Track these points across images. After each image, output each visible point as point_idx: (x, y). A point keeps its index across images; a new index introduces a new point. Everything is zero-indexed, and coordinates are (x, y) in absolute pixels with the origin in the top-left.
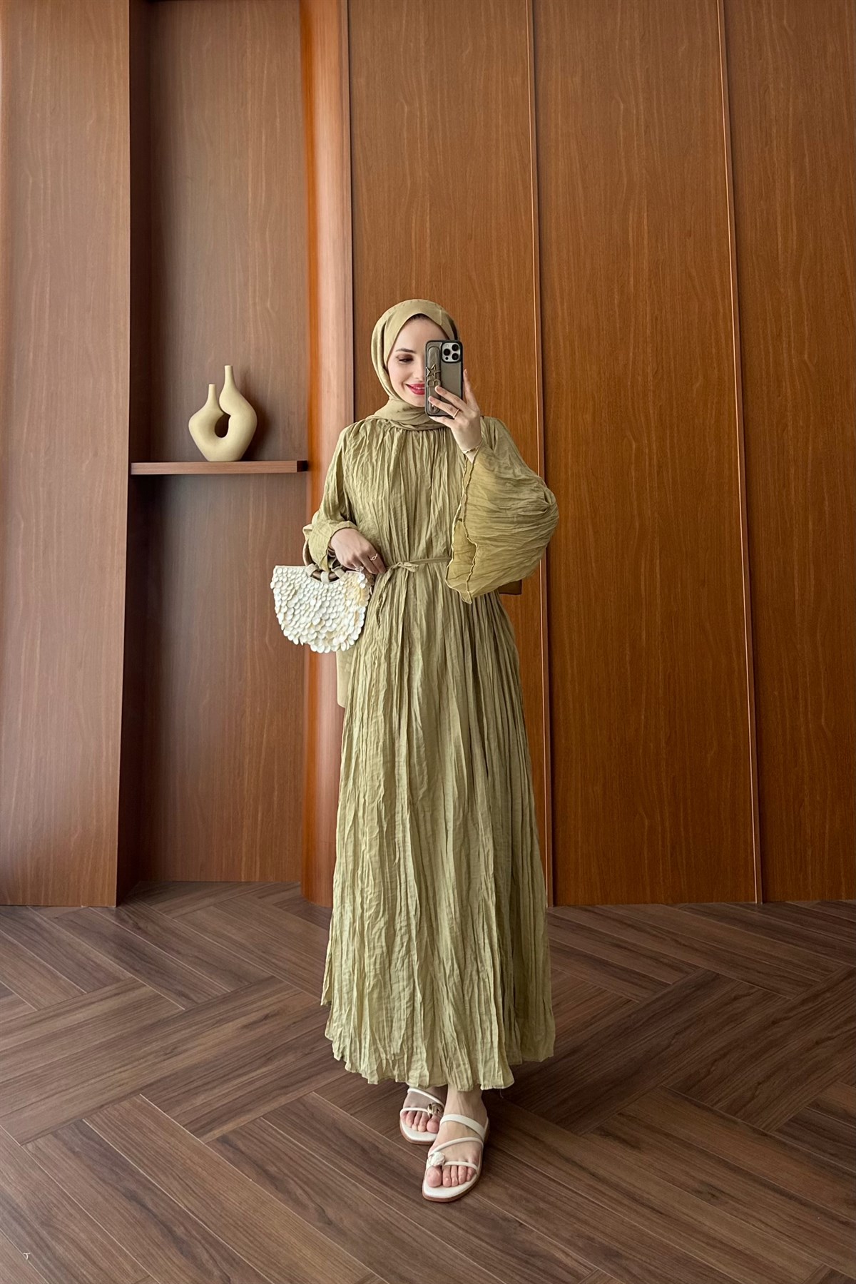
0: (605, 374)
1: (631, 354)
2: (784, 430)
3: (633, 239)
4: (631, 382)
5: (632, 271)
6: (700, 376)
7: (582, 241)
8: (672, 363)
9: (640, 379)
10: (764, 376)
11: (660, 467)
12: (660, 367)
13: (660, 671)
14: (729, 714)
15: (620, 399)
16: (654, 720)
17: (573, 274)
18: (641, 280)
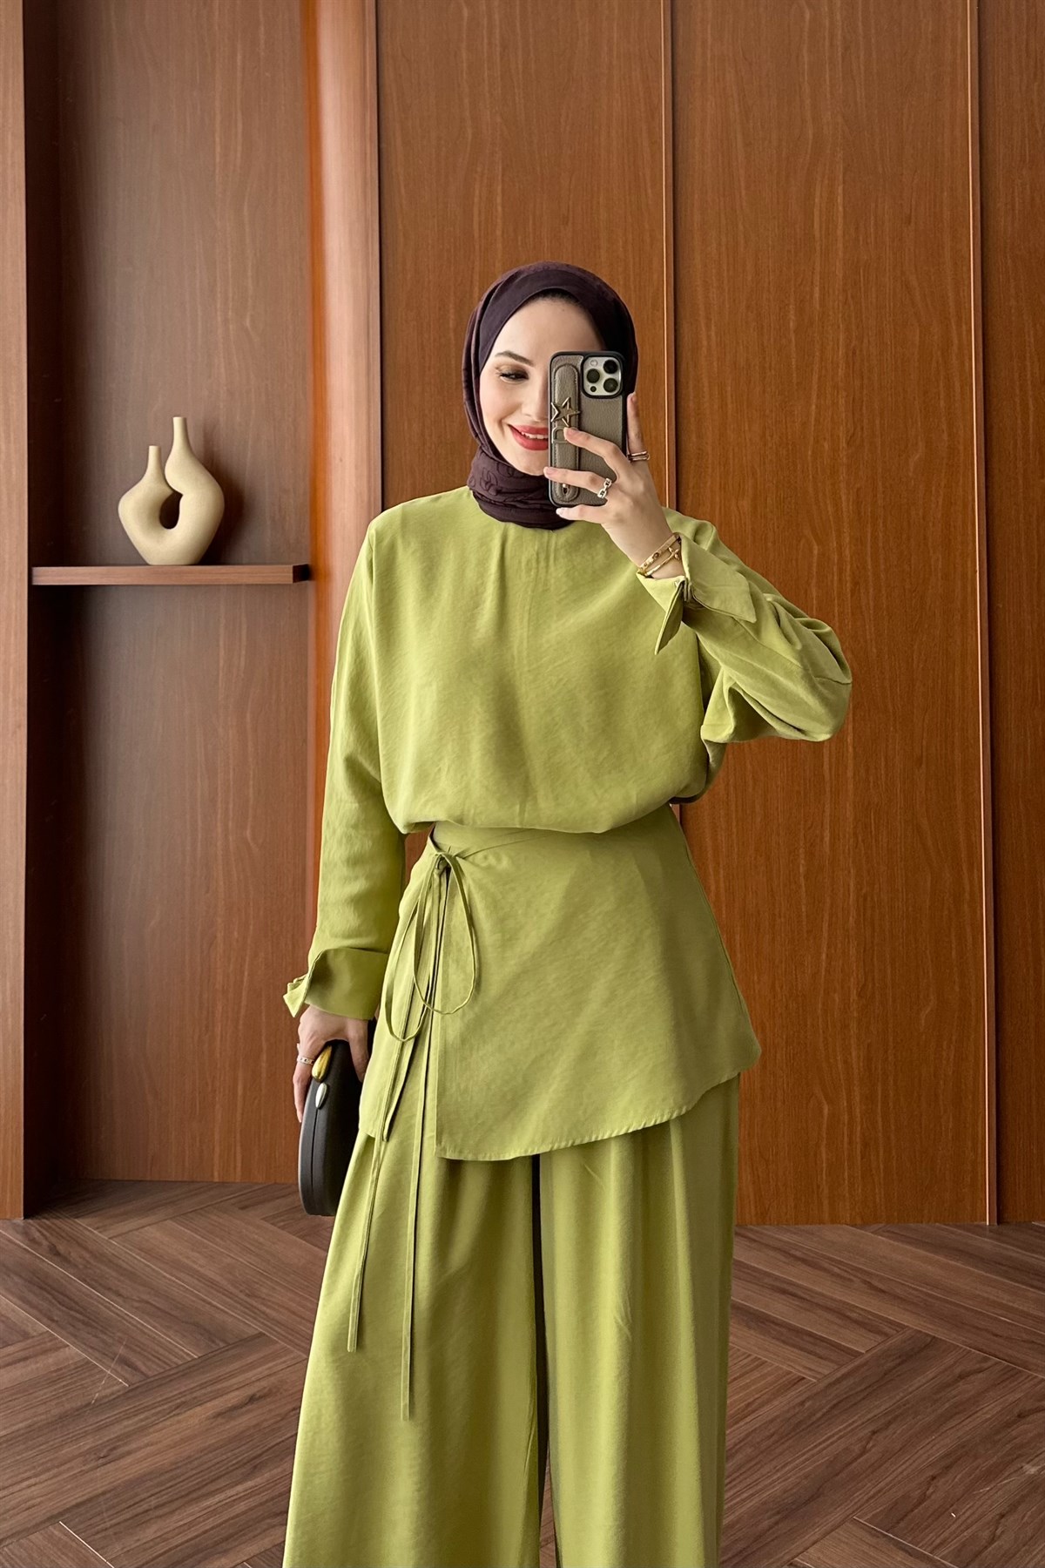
0: (772, 436)
1: (814, 407)
3: (821, 227)
4: (813, 452)
5: (817, 277)
6: (920, 443)
7: (741, 227)
8: (877, 422)
9: (826, 447)
10: (1020, 446)
11: (855, 583)
12: (859, 428)
13: (851, 890)
14: (954, 954)
15: (796, 477)
16: (841, 962)
17: (726, 282)
18: (831, 291)
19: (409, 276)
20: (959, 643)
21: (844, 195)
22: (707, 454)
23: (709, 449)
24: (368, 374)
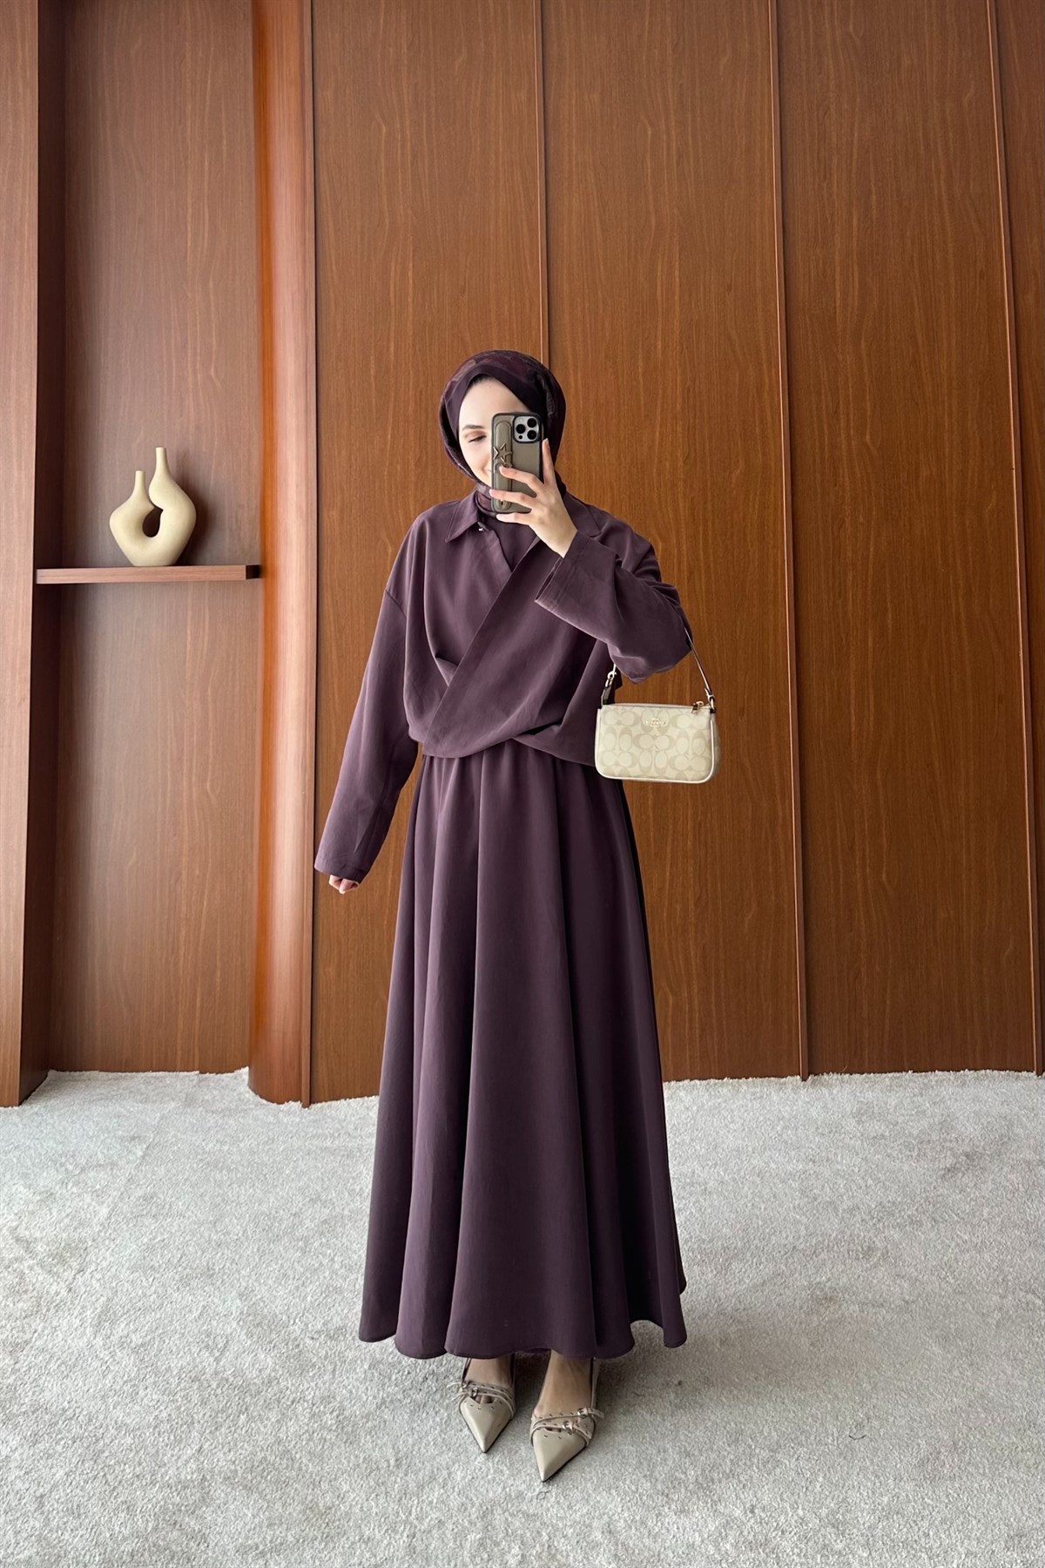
0: (625, 458)
1: (658, 434)
2: (840, 528)
3: (662, 294)
4: (657, 469)
5: (659, 333)
6: (741, 462)
7: (600, 295)
8: (707, 445)
9: (668, 465)
10: (818, 461)
11: (691, 573)
12: (692, 450)
13: (689, 819)
14: (770, 869)
15: (644, 489)
16: (681, 878)
17: (589, 336)
18: (670, 343)
19: (339, 335)
20: (771, 618)
21: (680, 268)
22: (575, 473)
23: (577, 469)
24: (306, 412)
